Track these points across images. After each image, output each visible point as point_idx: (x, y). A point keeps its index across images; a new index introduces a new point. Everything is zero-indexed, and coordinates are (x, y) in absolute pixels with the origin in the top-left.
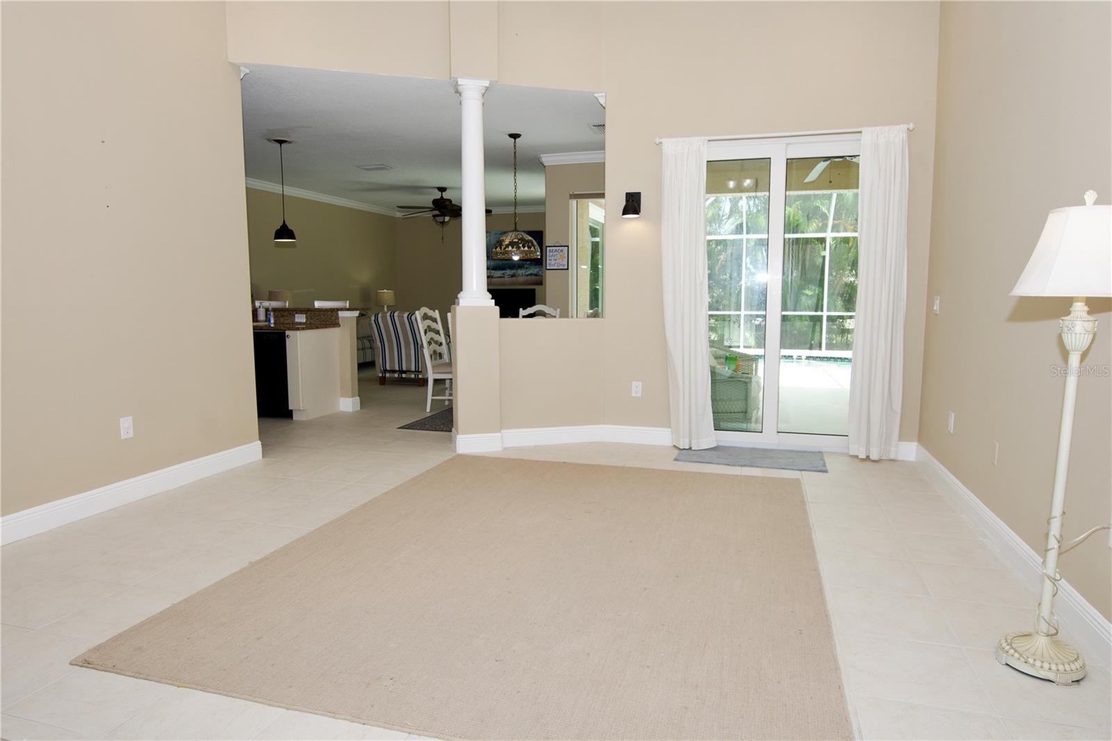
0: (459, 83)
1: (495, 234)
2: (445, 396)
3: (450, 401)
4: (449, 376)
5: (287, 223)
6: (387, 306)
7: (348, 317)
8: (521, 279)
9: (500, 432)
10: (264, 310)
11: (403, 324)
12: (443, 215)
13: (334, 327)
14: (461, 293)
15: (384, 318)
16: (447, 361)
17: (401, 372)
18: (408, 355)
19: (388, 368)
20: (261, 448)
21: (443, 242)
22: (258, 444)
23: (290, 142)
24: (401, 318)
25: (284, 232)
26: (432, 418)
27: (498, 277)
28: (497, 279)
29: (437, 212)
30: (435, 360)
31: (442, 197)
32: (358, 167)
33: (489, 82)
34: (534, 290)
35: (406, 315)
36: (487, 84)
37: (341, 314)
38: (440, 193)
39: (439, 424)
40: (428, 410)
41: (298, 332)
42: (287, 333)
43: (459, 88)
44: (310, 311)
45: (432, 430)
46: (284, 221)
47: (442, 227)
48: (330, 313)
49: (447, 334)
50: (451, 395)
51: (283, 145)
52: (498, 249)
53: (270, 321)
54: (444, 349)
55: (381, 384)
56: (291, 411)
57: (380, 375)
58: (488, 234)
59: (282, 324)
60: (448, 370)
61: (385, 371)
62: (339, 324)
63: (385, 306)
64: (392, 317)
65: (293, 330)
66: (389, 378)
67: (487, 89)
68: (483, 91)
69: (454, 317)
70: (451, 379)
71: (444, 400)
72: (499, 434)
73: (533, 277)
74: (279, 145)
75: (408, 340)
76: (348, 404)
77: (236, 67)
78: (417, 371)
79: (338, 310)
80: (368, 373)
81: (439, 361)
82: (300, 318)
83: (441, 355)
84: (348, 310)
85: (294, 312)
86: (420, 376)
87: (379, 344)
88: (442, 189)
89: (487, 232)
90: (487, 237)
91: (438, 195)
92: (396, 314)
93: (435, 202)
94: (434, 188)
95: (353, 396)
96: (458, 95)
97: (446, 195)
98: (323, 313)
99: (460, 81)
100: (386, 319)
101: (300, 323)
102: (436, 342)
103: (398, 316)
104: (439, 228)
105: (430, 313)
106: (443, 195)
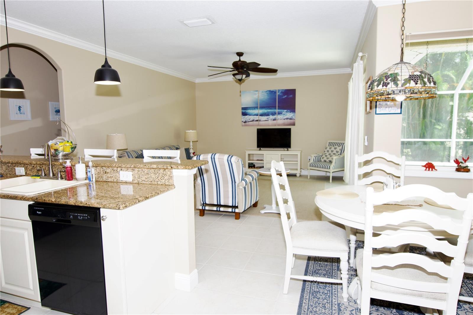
6: (192, 142)
8: (280, 122)
12: (241, 73)
18: (226, 192)
19: (207, 202)
25: (107, 73)
29: (236, 72)
31: (240, 60)
34: (290, 129)
37: (175, 173)
38: (239, 57)
44: (137, 168)
46: (106, 59)
47: (240, 84)
48: (162, 170)
55: (200, 215)
57: (201, 208)
59: (105, 181)
61: (204, 204)
64: (213, 158)
66: (207, 210)
73: (288, 120)
75: (227, 178)
78: (234, 206)
79: (172, 168)
86: (237, 211)
87: (200, 181)
88: (240, 54)
91: (237, 59)
92: (216, 155)
93: (235, 64)
94: (235, 53)
95: (191, 271)
97: (243, 59)
98: (153, 171)
103: (218, 158)
104: (238, 84)
106: (241, 59)
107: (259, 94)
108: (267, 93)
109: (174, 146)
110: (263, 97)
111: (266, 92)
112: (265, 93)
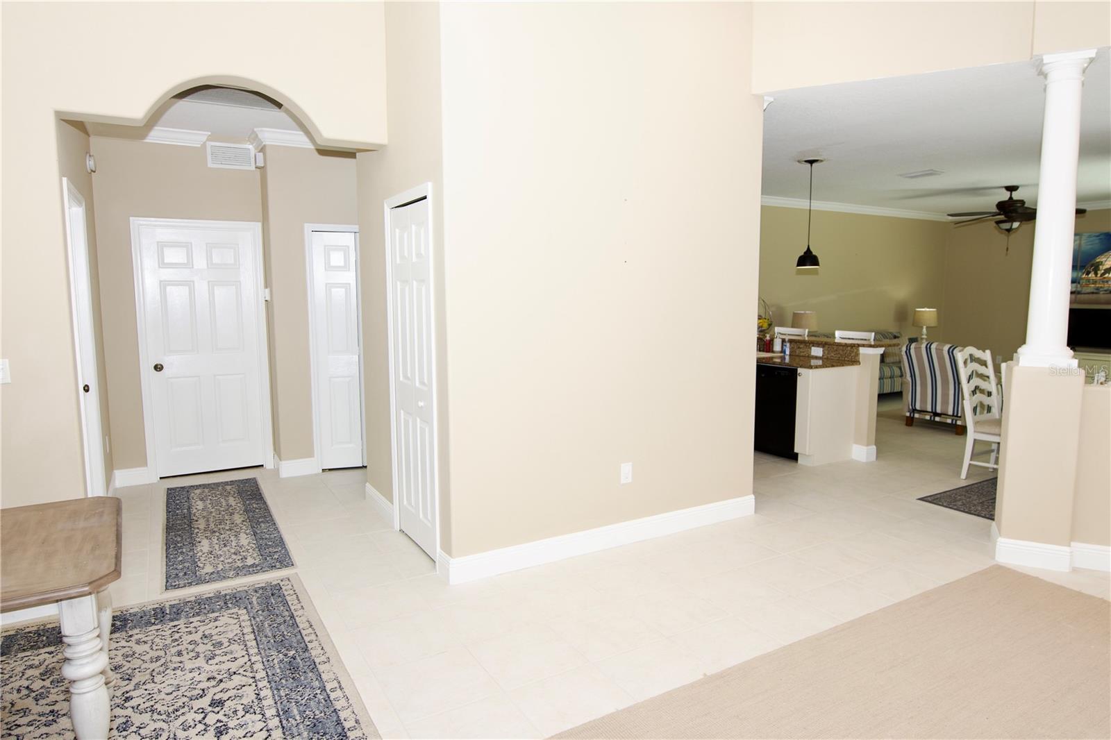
0: (1045, 62)
1: (1090, 237)
2: (988, 462)
3: (995, 470)
4: (996, 439)
5: (811, 249)
6: (927, 328)
7: (871, 355)
9: (1069, 546)
10: (780, 340)
11: (941, 358)
12: (1011, 219)
13: (853, 365)
14: (1024, 346)
15: (918, 350)
16: (997, 417)
17: (936, 414)
18: (945, 395)
19: (918, 407)
20: (754, 503)
21: (1007, 254)
22: (750, 499)
23: (822, 161)
24: (939, 351)
25: (808, 259)
26: (967, 489)
27: (1088, 293)
28: (1087, 296)
29: (1002, 217)
30: (980, 414)
31: (1011, 198)
32: (901, 175)
33: (1095, 51)
35: (946, 348)
36: (1092, 53)
37: (862, 350)
38: (1009, 193)
39: (975, 502)
40: (963, 475)
41: (811, 371)
42: (800, 370)
43: (1045, 69)
44: (828, 344)
45: (964, 511)
46: (809, 246)
47: (1008, 236)
48: (849, 348)
49: (999, 383)
50: (997, 462)
51: (813, 165)
52: (1092, 275)
53: (785, 352)
54: (994, 401)
55: (907, 425)
56: (797, 454)
57: (908, 414)
58: (1078, 237)
59: (798, 356)
60: (997, 431)
61: (914, 410)
62: (859, 362)
63: (925, 327)
64: (928, 349)
65: (805, 367)
66: (917, 418)
67: (1092, 60)
68: (1086, 65)
69: (1010, 370)
70: (999, 443)
71: (988, 468)
72: (1066, 549)
74: (810, 165)
75: (947, 376)
76: (862, 453)
77: (759, 98)
78: (955, 416)
79: (859, 345)
80: (892, 407)
81: (986, 416)
82: (817, 351)
83: (989, 409)
84: (871, 346)
85: (811, 345)
86: (959, 423)
87: (909, 379)
88: (1011, 189)
89: (1076, 234)
90: (1075, 241)
91: (1005, 196)
92: (933, 346)
93: (1002, 206)
94: (1002, 187)
95: (868, 445)
96: (1042, 77)
97: (1016, 195)
98: (841, 347)
99: (1046, 59)
100: (921, 351)
101: (816, 358)
102: (982, 391)
103: (936, 349)
104: (1003, 237)
105: (978, 353)
106: (1013, 196)
107: (1080, 240)
108: (1100, 239)
109: (890, 333)
110: (1090, 246)
111: (1097, 236)
112: (1095, 238)
